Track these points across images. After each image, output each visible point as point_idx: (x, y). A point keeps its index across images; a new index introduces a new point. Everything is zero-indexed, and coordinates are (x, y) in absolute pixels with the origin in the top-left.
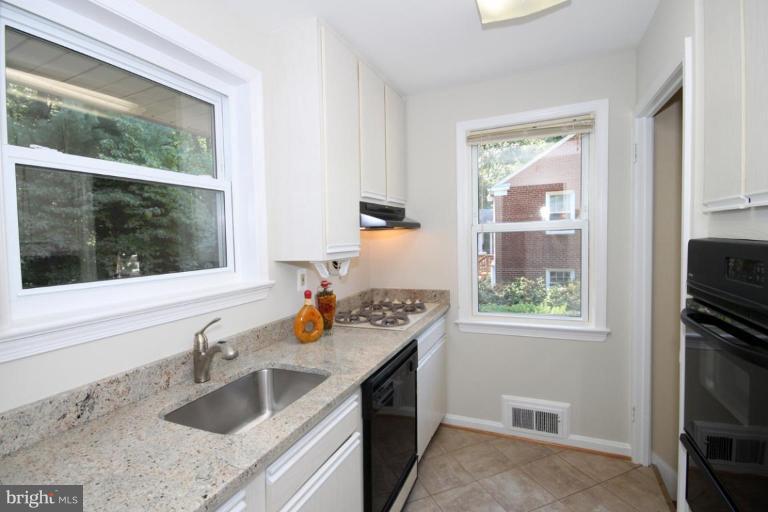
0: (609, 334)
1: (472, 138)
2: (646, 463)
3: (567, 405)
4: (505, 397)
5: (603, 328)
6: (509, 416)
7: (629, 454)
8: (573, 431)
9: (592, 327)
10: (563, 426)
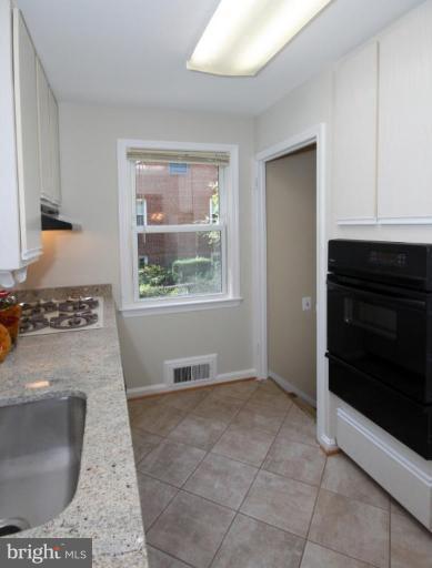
0: (241, 301)
1: (132, 155)
2: (265, 378)
3: (214, 355)
4: (167, 362)
5: (238, 298)
6: (170, 376)
7: (254, 376)
8: (219, 372)
9: (230, 297)
10: (213, 371)
